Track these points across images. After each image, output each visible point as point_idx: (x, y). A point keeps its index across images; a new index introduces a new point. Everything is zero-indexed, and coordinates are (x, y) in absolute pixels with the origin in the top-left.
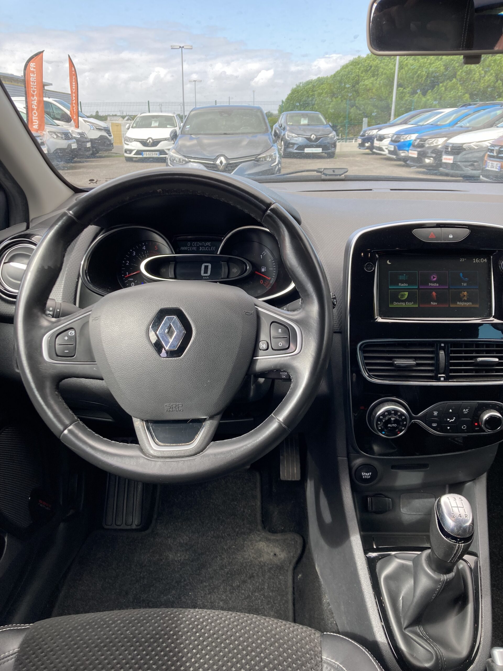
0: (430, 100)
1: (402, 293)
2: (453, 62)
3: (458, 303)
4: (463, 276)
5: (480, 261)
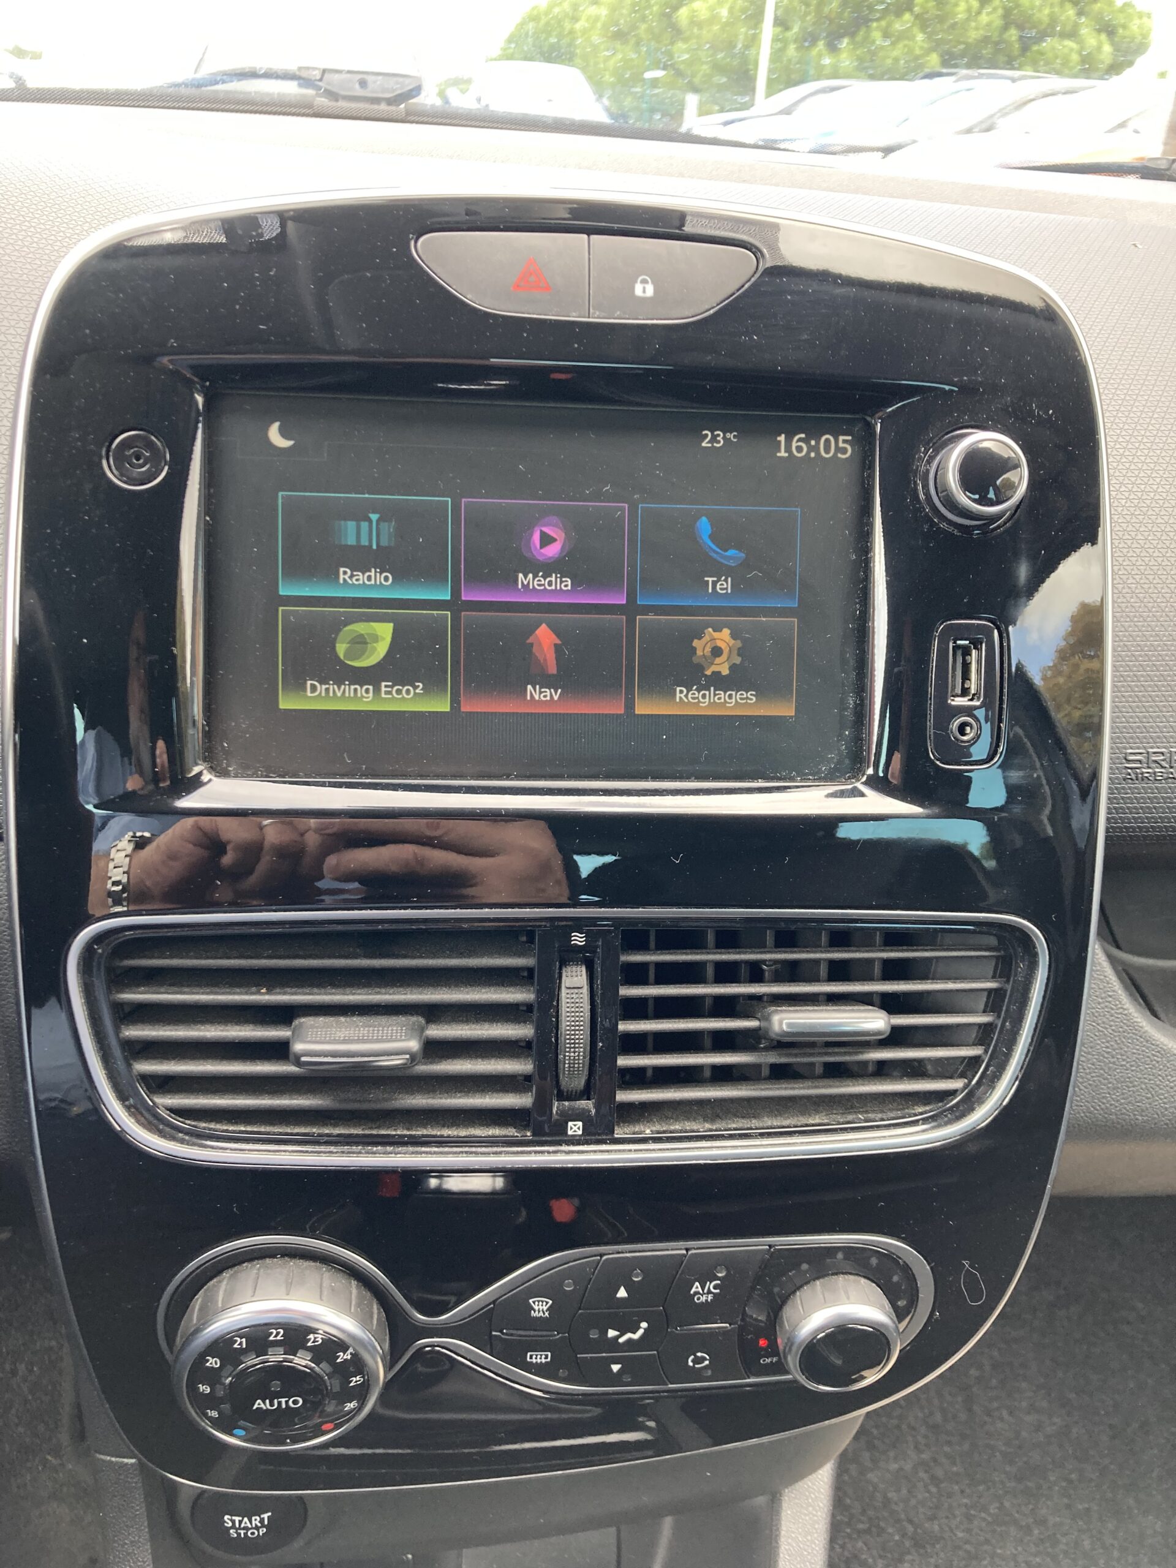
1: (360, 628)
3: (680, 693)
4: (710, 536)
5: (816, 449)
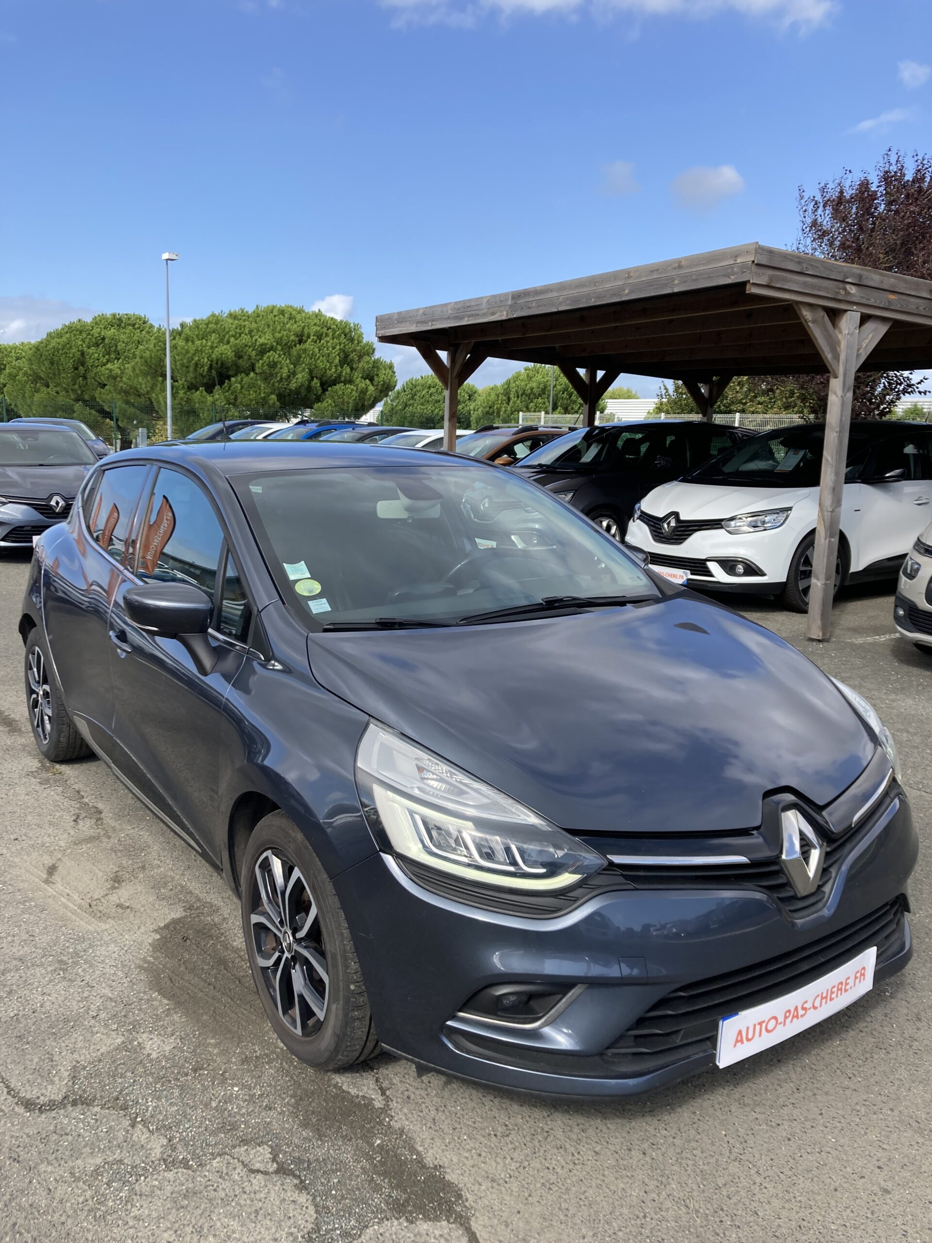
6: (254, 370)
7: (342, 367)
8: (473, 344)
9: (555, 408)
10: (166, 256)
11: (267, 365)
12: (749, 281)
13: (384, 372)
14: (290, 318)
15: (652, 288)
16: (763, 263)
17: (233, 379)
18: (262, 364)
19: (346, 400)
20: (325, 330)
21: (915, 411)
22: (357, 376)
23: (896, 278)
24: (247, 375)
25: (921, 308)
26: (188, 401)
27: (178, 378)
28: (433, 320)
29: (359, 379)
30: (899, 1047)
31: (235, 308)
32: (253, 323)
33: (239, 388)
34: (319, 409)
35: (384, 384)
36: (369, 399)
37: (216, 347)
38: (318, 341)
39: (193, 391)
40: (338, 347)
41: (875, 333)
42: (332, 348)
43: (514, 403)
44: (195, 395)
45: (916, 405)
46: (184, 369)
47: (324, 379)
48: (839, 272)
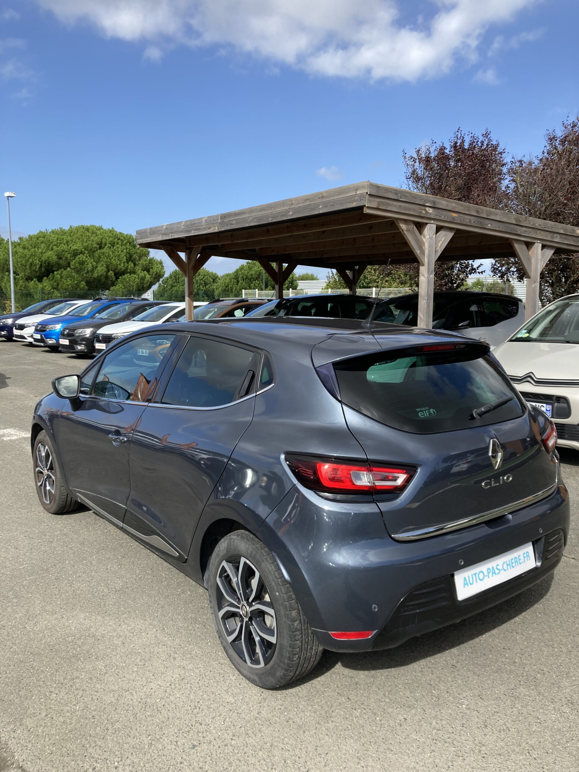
0: (47, 287)
2: (64, 252)
6: (69, 267)
7: (128, 263)
8: (201, 248)
9: (266, 287)
10: (7, 194)
11: (78, 263)
12: (365, 206)
13: (156, 266)
14: (93, 233)
15: (305, 211)
16: (373, 194)
17: (55, 273)
18: (75, 262)
19: (132, 284)
20: (116, 240)
21: (478, 283)
22: (138, 269)
23: (456, 203)
24: (65, 269)
25: (472, 222)
26: (26, 287)
27: (19, 273)
28: (172, 233)
29: (140, 271)
30: (472, 752)
31: (56, 227)
32: (69, 237)
33: (59, 277)
34: (113, 290)
35: (156, 274)
36: (147, 283)
37: (45, 253)
38: (112, 247)
39: (30, 281)
40: (125, 251)
41: (445, 238)
42: (121, 251)
43: (242, 284)
44: (31, 283)
45: (479, 280)
46: (24, 267)
47: (116, 271)
48: (421, 200)
